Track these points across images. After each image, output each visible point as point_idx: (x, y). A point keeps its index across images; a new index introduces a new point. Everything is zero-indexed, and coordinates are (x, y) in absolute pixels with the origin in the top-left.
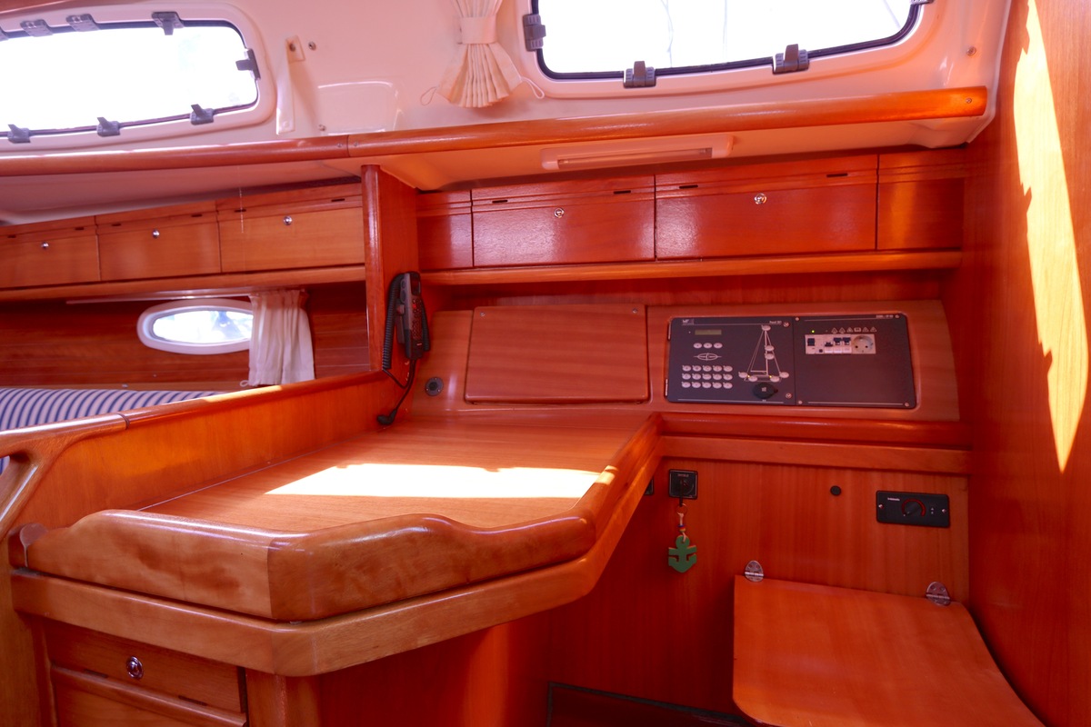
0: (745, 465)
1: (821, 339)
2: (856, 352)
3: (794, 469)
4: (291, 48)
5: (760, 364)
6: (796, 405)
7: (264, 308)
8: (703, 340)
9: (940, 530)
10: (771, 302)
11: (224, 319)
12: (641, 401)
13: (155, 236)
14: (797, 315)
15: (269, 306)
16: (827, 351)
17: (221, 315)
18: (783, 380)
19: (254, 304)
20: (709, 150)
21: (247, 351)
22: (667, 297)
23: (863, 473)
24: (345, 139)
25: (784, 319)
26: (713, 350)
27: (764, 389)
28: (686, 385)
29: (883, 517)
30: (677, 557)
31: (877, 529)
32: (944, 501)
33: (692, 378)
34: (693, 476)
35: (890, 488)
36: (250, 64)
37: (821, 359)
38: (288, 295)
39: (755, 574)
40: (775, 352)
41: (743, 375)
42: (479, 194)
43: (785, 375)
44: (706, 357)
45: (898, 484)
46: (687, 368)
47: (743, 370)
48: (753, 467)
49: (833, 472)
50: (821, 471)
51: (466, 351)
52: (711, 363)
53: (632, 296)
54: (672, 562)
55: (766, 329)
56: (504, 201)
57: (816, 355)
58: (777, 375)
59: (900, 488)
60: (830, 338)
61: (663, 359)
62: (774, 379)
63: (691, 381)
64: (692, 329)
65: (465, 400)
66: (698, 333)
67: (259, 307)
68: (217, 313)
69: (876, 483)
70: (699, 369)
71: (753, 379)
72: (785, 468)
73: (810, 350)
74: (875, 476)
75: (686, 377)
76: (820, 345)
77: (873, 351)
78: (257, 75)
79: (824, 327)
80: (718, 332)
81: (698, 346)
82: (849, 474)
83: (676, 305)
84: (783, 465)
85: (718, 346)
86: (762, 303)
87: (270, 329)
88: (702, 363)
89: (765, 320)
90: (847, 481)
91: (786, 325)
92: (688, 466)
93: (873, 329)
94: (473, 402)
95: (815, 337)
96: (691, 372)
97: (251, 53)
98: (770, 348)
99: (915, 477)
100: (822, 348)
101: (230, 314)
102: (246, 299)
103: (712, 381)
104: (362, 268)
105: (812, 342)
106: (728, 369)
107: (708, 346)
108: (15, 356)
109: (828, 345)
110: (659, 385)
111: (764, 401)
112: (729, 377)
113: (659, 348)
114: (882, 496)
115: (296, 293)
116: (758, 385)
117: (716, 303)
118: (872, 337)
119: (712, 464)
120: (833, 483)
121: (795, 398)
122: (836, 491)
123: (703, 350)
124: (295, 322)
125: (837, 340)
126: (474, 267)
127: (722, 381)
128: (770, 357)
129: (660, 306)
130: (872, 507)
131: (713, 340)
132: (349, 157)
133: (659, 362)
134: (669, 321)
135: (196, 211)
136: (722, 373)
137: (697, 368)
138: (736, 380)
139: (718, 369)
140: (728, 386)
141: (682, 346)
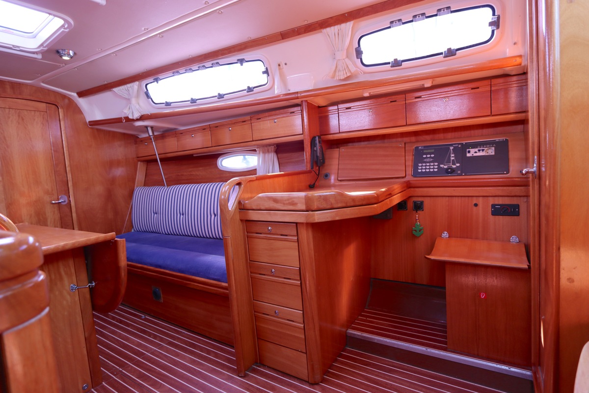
0: (442, 198)
1: (473, 151)
2: (487, 154)
3: (460, 198)
4: (279, 65)
5: (449, 161)
6: (462, 175)
7: (261, 153)
8: (426, 154)
9: (516, 217)
10: (455, 138)
11: (245, 159)
12: (403, 177)
13: (230, 130)
14: (464, 142)
15: (263, 152)
16: (475, 155)
17: (244, 157)
18: (457, 166)
19: (258, 152)
20: (423, 85)
22: (413, 139)
23: (486, 198)
24: (297, 93)
25: (459, 144)
26: (430, 157)
27: (449, 170)
28: (420, 171)
29: (495, 213)
30: (416, 231)
31: (492, 218)
32: (518, 206)
33: (422, 168)
34: (422, 203)
35: (497, 203)
36: (266, 72)
37: (473, 158)
38: (270, 148)
39: (445, 235)
40: (455, 156)
41: (442, 166)
42: (341, 106)
43: (458, 165)
44: (428, 160)
45: (500, 201)
46: (420, 165)
47: (442, 164)
48: (444, 198)
49: (475, 198)
50: (470, 198)
51: (337, 163)
52: (429, 162)
53: (400, 139)
54: (414, 232)
55: (452, 148)
56: (350, 108)
58: (455, 165)
59: (500, 203)
60: (476, 150)
61: (411, 162)
64: (421, 150)
65: (338, 180)
66: (425, 151)
67: (260, 153)
68: (242, 157)
69: (492, 201)
71: (446, 167)
72: (457, 198)
73: (468, 155)
74: (491, 199)
75: (420, 168)
76: (473, 153)
77: (493, 153)
78: (268, 75)
79: (474, 146)
80: (433, 151)
81: (425, 156)
82: (481, 199)
83: (417, 141)
84: (456, 196)
85: (433, 156)
86: (451, 139)
87: (264, 161)
88: (426, 162)
89: (451, 145)
90: (480, 201)
91: (460, 146)
92: (420, 199)
93: (494, 145)
94: (341, 181)
95: (471, 150)
96: (422, 166)
97: (267, 69)
98: (453, 155)
99: (506, 198)
101: (247, 157)
102: (255, 150)
103: (430, 169)
104: (303, 135)
105: (469, 152)
106: (436, 164)
107: (428, 156)
108: (178, 175)
109: (476, 152)
110: (410, 171)
111: (450, 175)
112: (437, 167)
113: (410, 158)
114: (493, 206)
115: (273, 147)
116: (447, 169)
117: (432, 140)
118: (493, 148)
119: (429, 198)
120: (475, 202)
121: (462, 173)
122: (476, 205)
123: (427, 158)
124: (272, 157)
125: (479, 150)
126: (340, 132)
127: (434, 168)
128: (453, 158)
129: (410, 142)
130: (490, 209)
131: (430, 154)
132: (298, 99)
133: (410, 163)
134: (414, 148)
135: (243, 120)
136: (434, 165)
137: (424, 164)
138: (439, 168)
139: (432, 164)
140: (436, 170)
141: (419, 156)
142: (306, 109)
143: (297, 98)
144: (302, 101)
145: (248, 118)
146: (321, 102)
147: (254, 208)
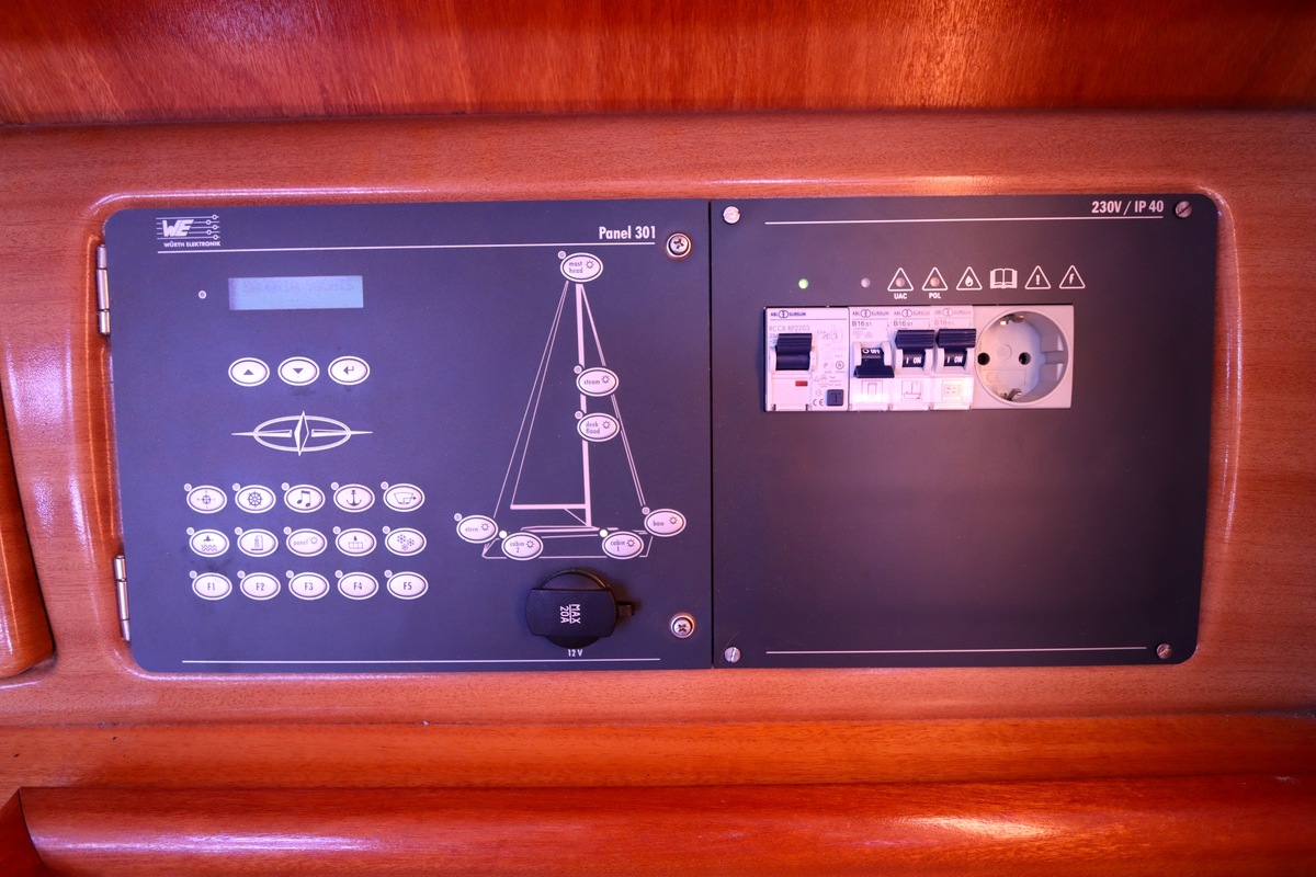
1: (838, 335)
2: (992, 401)
5: (554, 465)
6: (716, 661)
10: (611, 110)
14: (732, 187)
16: (867, 396)
18: (657, 544)
25: (667, 213)
26: (323, 396)
28: (211, 586)
37: (833, 437)
40: (625, 403)
41: (474, 529)
43: (666, 522)
44: (295, 434)
46: (204, 498)
47: (475, 501)
52: (319, 471)
55: (581, 268)
57: (807, 415)
58: (633, 522)
60: (879, 328)
62: (620, 545)
63: (230, 564)
66: (252, 294)
70: (267, 500)
71: (522, 547)
73: (784, 392)
75: (207, 542)
76: (835, 363)
77: (1063, 392)
80: (343, 292)
81: (248, 372)
85: (350, 371)
86: (570, 114)
88: (278, 470)
89: (579, 220)
91: (680, 245)
93: (1072, 275)
95: (813, 320)
96: (229, 520)
98: (596, 381)
100: (840, 381)
103: (330, 563)
105: (796, 352)
106: (403, 497)
107: (299, 372)
109: (872, 367)
112: (407, 541)
116: (546, 582)
118: (1063, 316)
123: (276, 397)
125: (913, 344)
127: (379, 563)
128: (597, 428)
131: (319, 335)
136: (378, 519)
137: (255, 498)
138: (443, 557)
139: (354, 497)
140: (409, 586)
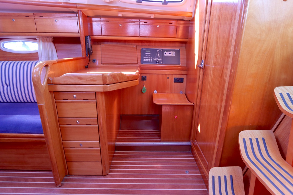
0: (154, 74)
1: (167, 53)
2: (172, 55)
3: (162, 75)
5: (157, 57)
6: (162, 64)
7: (41, 42)
8: (147, 53)
9: (182, 83)
10: (159, 46)
12: (136, 64)
13: (13, 21)
14: (163, 49)
15: (43, 41)
16: (168, 55)
19: (38, 40)
20: (150, 16)
21: (37, 53)
22: (140, 44)
23: (172, 75)
24: (76, 4)
25: (161, 49)
26: (149, 55)
27: (158, 62)
28: (144, 61)
29: (175, 82)
30: (143, 90)
31: (174, 83)
32: (183, 79)
33: (146, 59)
34: (146, 77)
35: (176, 77)
37: (167, 56)
38: (48, 39)
39: (155, 92)
40: (160, 55)
41: (154, 59)
42: (102, 19)
43: (161, 59)
44: (148, 56)
45: (177, 76)
46: (144, 58)
47: (154, 58)
48: (156, 75)
49: (168, 75)
50: (166, 75)
51: (100, 53)
52: (149, 57)
53: (134, 43)
54: (142, 91)
55: (158, 51)
56: (108, 21)
57: (166, 56)
58: (160, 59)
59: (177, 77)
60: (168, 53)
61: (140, 56)
62: (159, 60)
63: (145, 60)
64: (145, 50)
65: (101, 63)
66: (146, 51)
67: (40, 41)
70: (147, 58)
71: (156, 60)
72: (161, 75)
73: (165, 55)
74: (174, 75)
75: (144, 59)
76: (167, 54)
77: (175, 55)
79: (167, 51)
80: (150, 51)
81: (146, 54)
82: (170, 75)
83: (142, 46)
84: (160, 74)
85: (150, 54)
86: (157, 46)
87: (44, 47)
88: (147, 57)
89: (158, 49)
90: (170, 76)
91: (161, 50)
92: (145, 75)
93: (175, 52)
94: (103, 64)
95: (166, 53)
96: (145, 59)
99: (179, 75)
102: (36, 39)
103: (149, 60)
104: (79, 34)
105: (165, 53)
106: (152, 58)
107: (148, 54)
109: (168, 54)
110: (140, 61)
111: (158, 64)
112: (152, 59)
113: (139, 54)
114: (175, 78)
115: (51, 38)
116: (157, 61)
117: (149, 46)
118: (175, 53)
119: (149, 74)
121: (162, 63)
122: (168, 78)
123: (147, 54)
124: (51, 45)
125: (169, 53)
126: (102, 35)
127: (151, 60)
128: (159, 56)
129: (139, 46)
130: (173, 80)
131: (149, 53)
133: (139, 56)
134: (141, 49)
135: (27, 15)
136: (150, 59)
137: (146, 58)
138: (153, 60)
139: (150, 58)
140: (152, 61)
141: (143, 54)
142: (81, 17)
143: (76, 8)
144: (78, 11)
145: (31, 14)
146: (90, 13)
147: (62, 83)
